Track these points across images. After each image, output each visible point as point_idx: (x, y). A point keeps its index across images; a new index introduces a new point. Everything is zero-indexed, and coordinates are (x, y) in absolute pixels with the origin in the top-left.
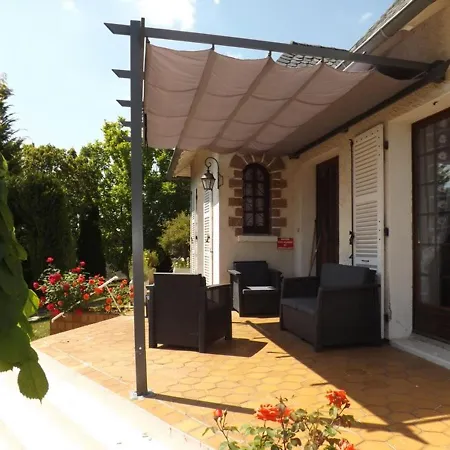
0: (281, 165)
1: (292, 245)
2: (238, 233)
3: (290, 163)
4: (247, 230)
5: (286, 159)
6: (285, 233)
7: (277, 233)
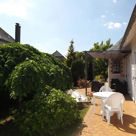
0: (122, 60)
1: (124, 76)
2: (113, 73)
3: (123, 59)
4: (115, 72)
5: (123, 58)
6: (123, 73)
7: (121, 73)
